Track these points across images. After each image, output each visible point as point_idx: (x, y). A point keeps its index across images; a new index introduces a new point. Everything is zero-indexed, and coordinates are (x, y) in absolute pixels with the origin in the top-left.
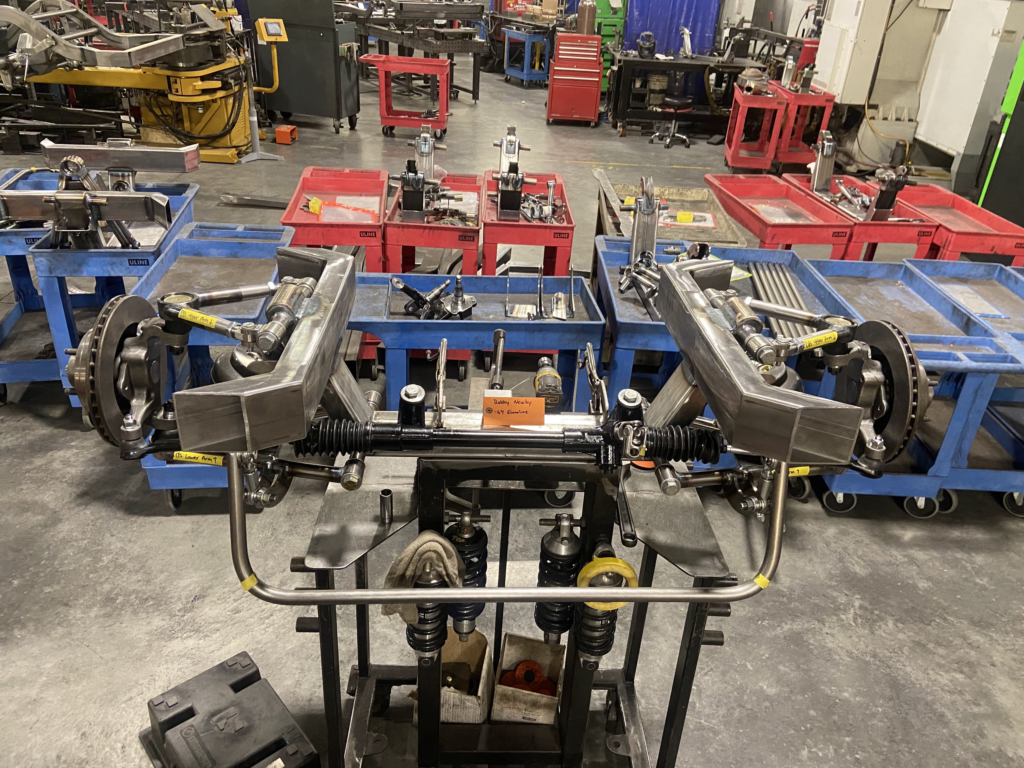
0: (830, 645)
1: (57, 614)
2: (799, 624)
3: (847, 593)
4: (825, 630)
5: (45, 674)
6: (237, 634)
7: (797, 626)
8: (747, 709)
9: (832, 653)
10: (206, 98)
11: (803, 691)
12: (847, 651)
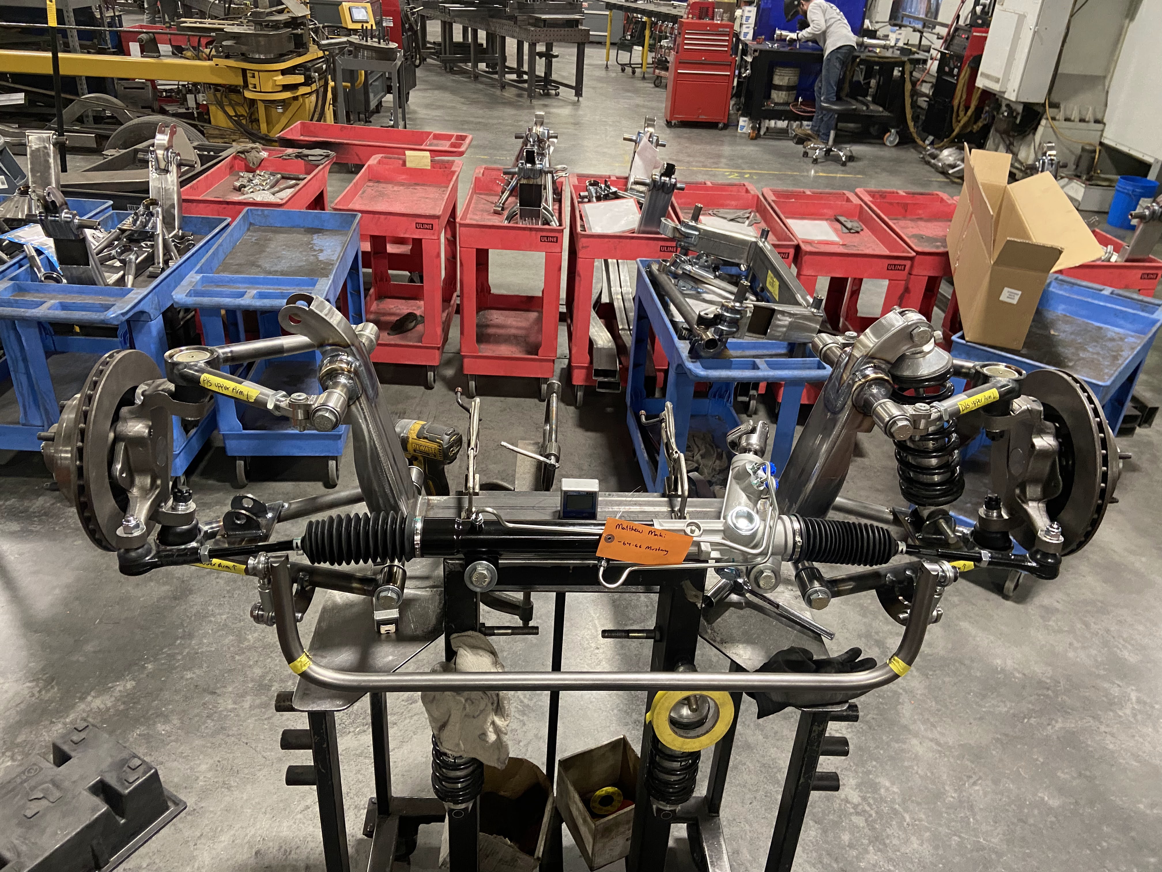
0: (1111, 746)
1: (204, 704)
2: (1071, 722)
3: (1121, 684)
4: (1103, 728)
5: (201, 778)
6: (417, 728)
7: (1071, 725)
8: (1030, 825)
9: (1116, 755)
10: (287, 95)
11: (1091, 803)
12: (1132, 754)
